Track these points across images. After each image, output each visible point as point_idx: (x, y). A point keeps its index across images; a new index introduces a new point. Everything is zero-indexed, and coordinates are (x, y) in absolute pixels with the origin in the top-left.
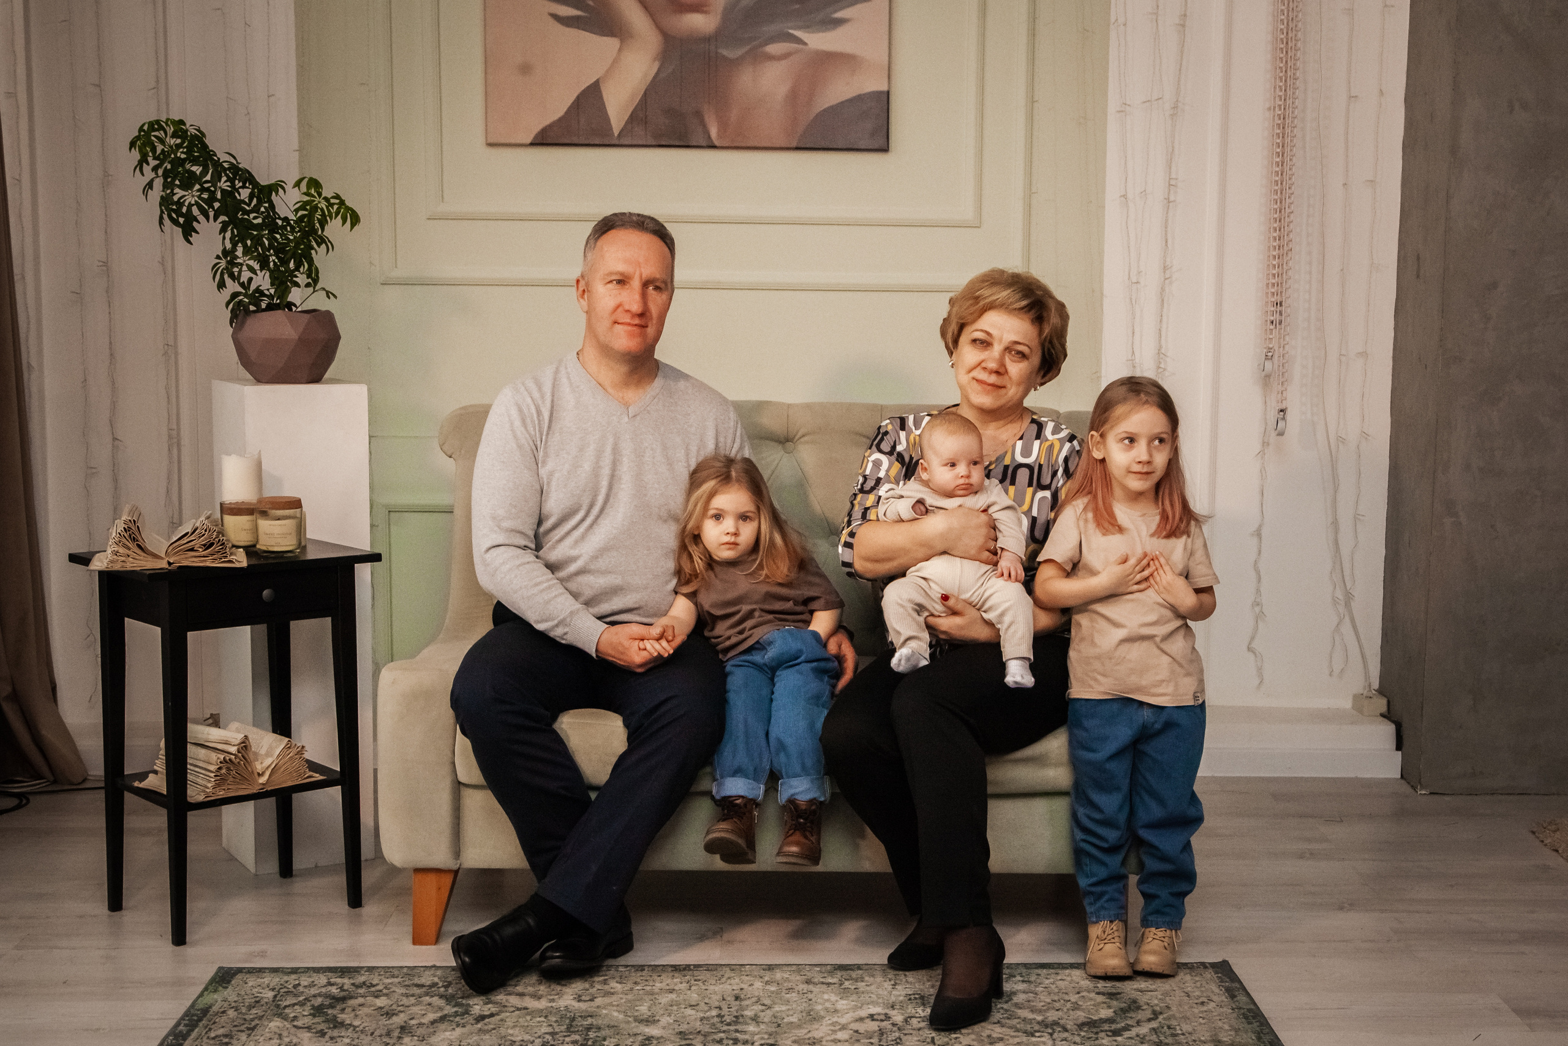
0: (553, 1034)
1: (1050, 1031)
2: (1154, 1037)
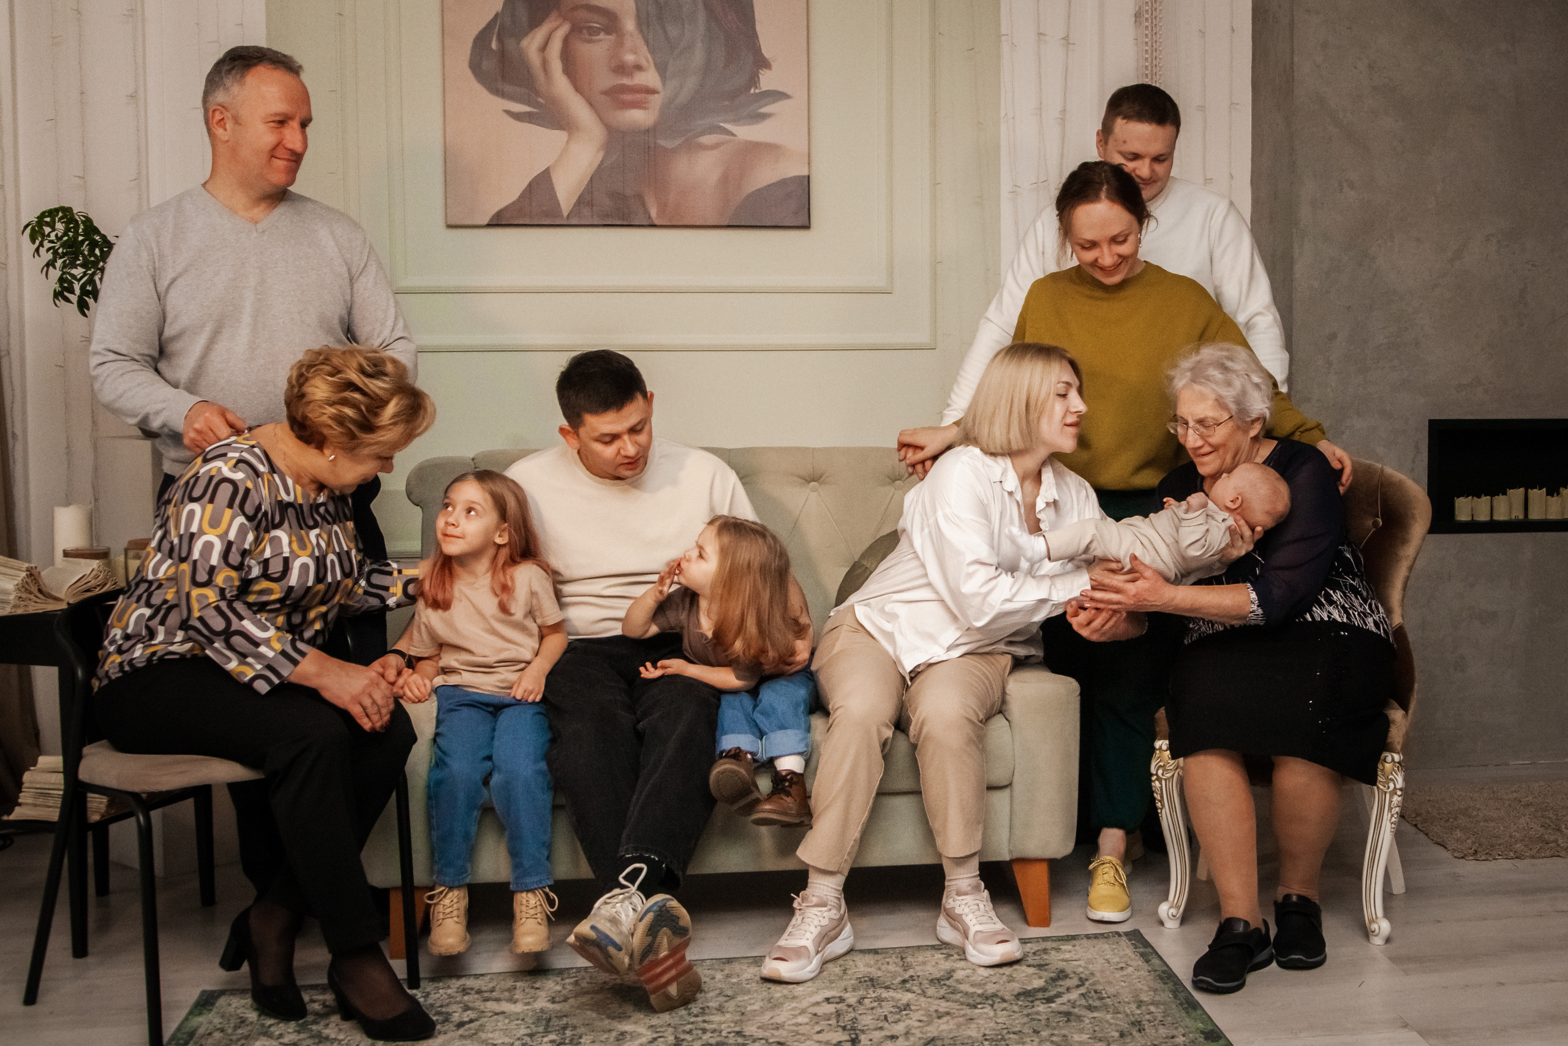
0: (531, 1035)
1: (991, 1002)
2: (1083, 1002)
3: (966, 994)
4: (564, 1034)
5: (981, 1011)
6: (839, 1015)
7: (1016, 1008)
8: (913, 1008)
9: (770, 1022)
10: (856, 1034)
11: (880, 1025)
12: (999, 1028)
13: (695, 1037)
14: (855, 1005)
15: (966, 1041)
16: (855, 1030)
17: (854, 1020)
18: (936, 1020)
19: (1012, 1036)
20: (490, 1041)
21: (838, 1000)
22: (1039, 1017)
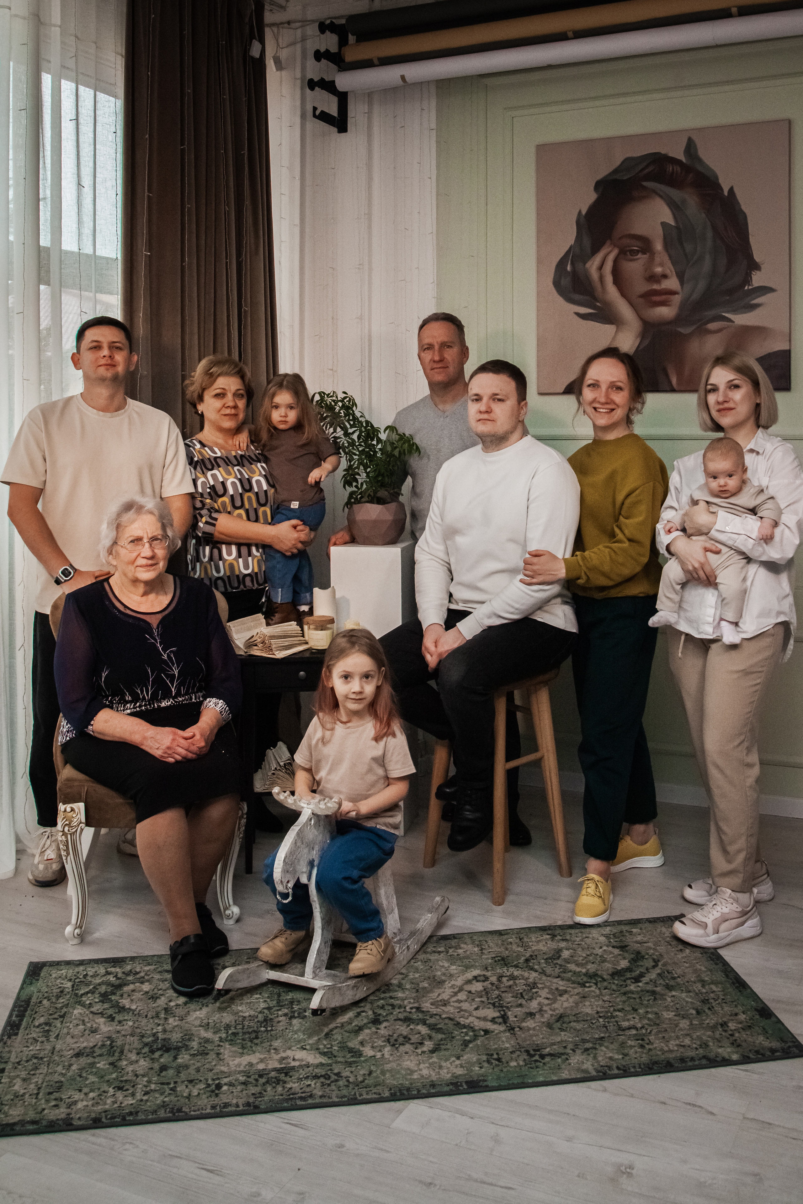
1: (594, 981)
2: (661, 981)
3: (575, 973)
4: (293, 1008)
5: (590, 989)
6: (487, 993)
7: (614, 987)
8: (540, 986)
9: (439, 999)
10: (504, 1011)
11: (519, 1002)
12: (607, 1005)
13: (388, 1012)
14: (496, 983)
15: (585, 1018)
16: (502, 1007)
17: (499, 997)
18: (559, 998)
19: (617, 1013)
20: (241, 1014)
21: (482, 978)
22: (633, 996)
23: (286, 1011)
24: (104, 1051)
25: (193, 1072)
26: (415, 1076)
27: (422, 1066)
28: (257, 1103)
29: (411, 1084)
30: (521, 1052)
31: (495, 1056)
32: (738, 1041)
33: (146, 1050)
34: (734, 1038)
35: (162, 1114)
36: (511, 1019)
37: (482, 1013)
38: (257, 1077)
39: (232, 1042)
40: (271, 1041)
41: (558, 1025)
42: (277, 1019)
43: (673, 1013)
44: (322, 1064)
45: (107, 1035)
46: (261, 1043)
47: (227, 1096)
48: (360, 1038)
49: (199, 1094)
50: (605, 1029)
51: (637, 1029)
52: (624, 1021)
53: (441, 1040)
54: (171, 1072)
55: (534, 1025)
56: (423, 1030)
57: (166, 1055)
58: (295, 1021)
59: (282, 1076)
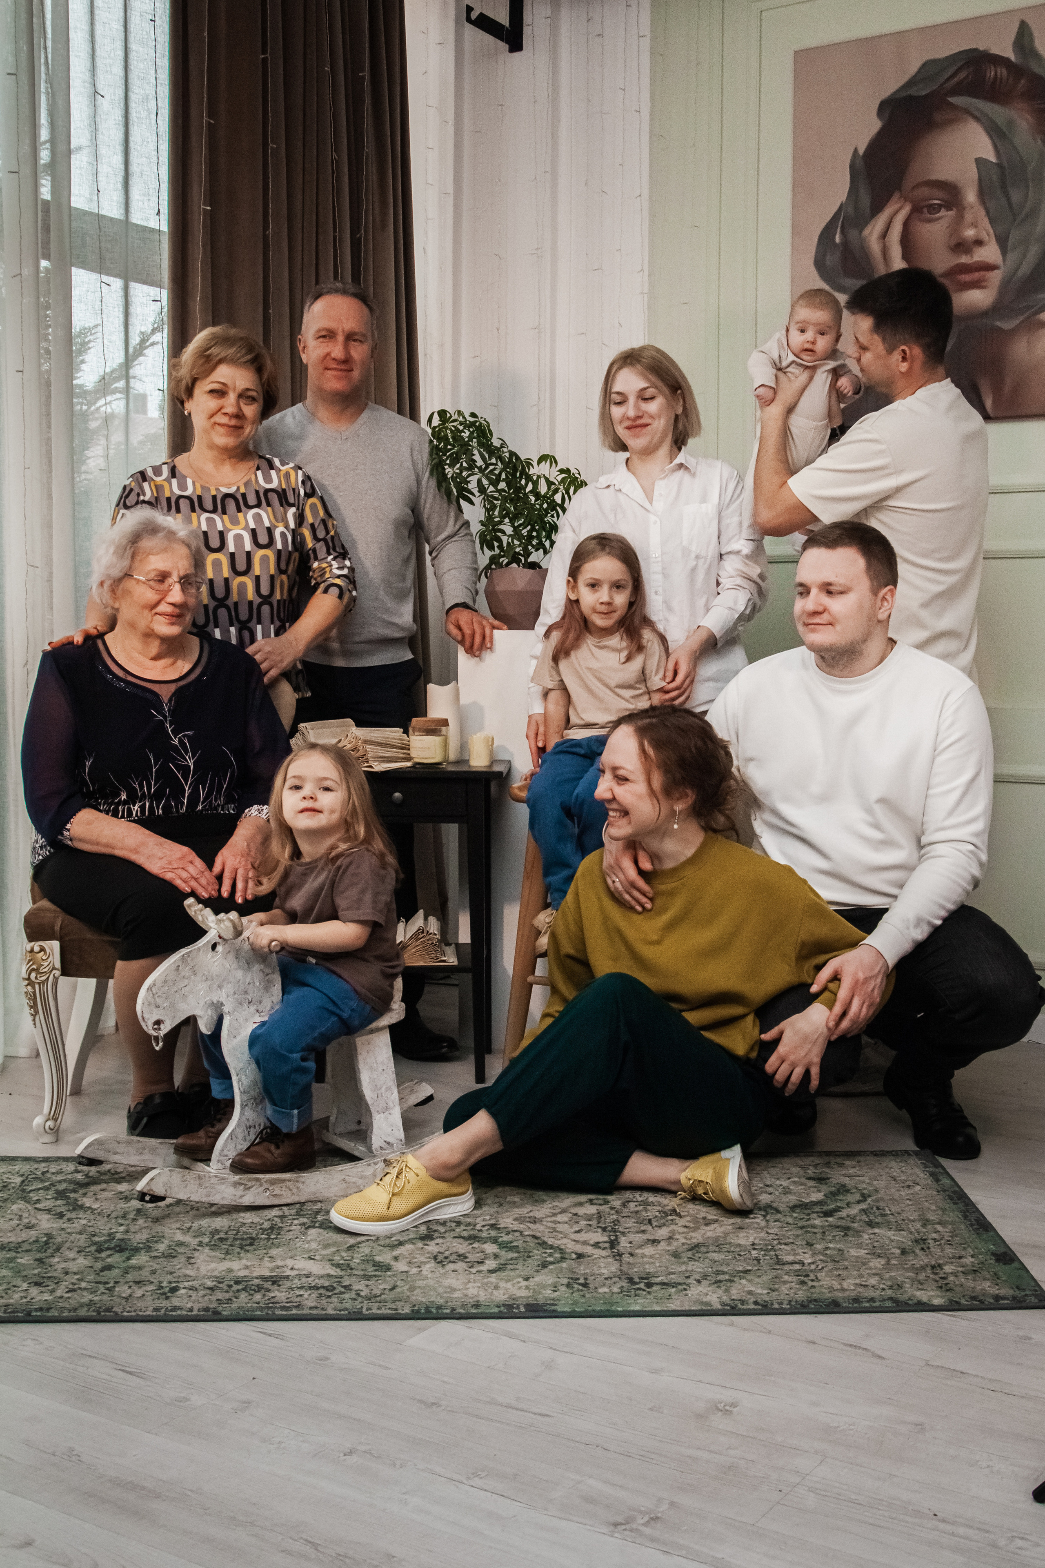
1: (763, 1213)
2: (865, 1218)
5: (753, 1220)
7: (790, 1220)
10: (616, 1236)
11: (643, 1228)
12: (770, 1238)
13: (448, 1229)
14: (619, 1207)
15: (732, 1249)
16: (615, 1232)
19: (783, 1247)
22: (815, 1230)
23: (305, 1220)
24: (34, 1247)
25: (148, 1274)
26: (457, 1295)
27: (470, 1285)
28: (220, 1309)
29: (447, 1302)
30: (620, 1278)
31: (582, 1281)
32: (951, 1286)
33: (93, 1248)
34: (945, 1282)
35: (83, 1312)
36: (622, 1245)
37: (583, 1236)
38: (232, 1283)
39: (213, 1247)
40: (270, 1248)
41: (690, 1254)
42: (288, 1228)
43: (866, 1251)
44: (329, 1276)
45: (46, 1232)
46: (255, 1250)
47: (182, 1300)
48: (396, 1252)
49: (144, 1295)
50: (755, 1262)
51: (803, 1264)
52: (789, 1254)
53: (512, 1259)
54: (115, 1272)
55: (653, 1252)
56: (490, 1248)
57: (117, 1255)
58: (312, 1231)
59: (267, 1285)
